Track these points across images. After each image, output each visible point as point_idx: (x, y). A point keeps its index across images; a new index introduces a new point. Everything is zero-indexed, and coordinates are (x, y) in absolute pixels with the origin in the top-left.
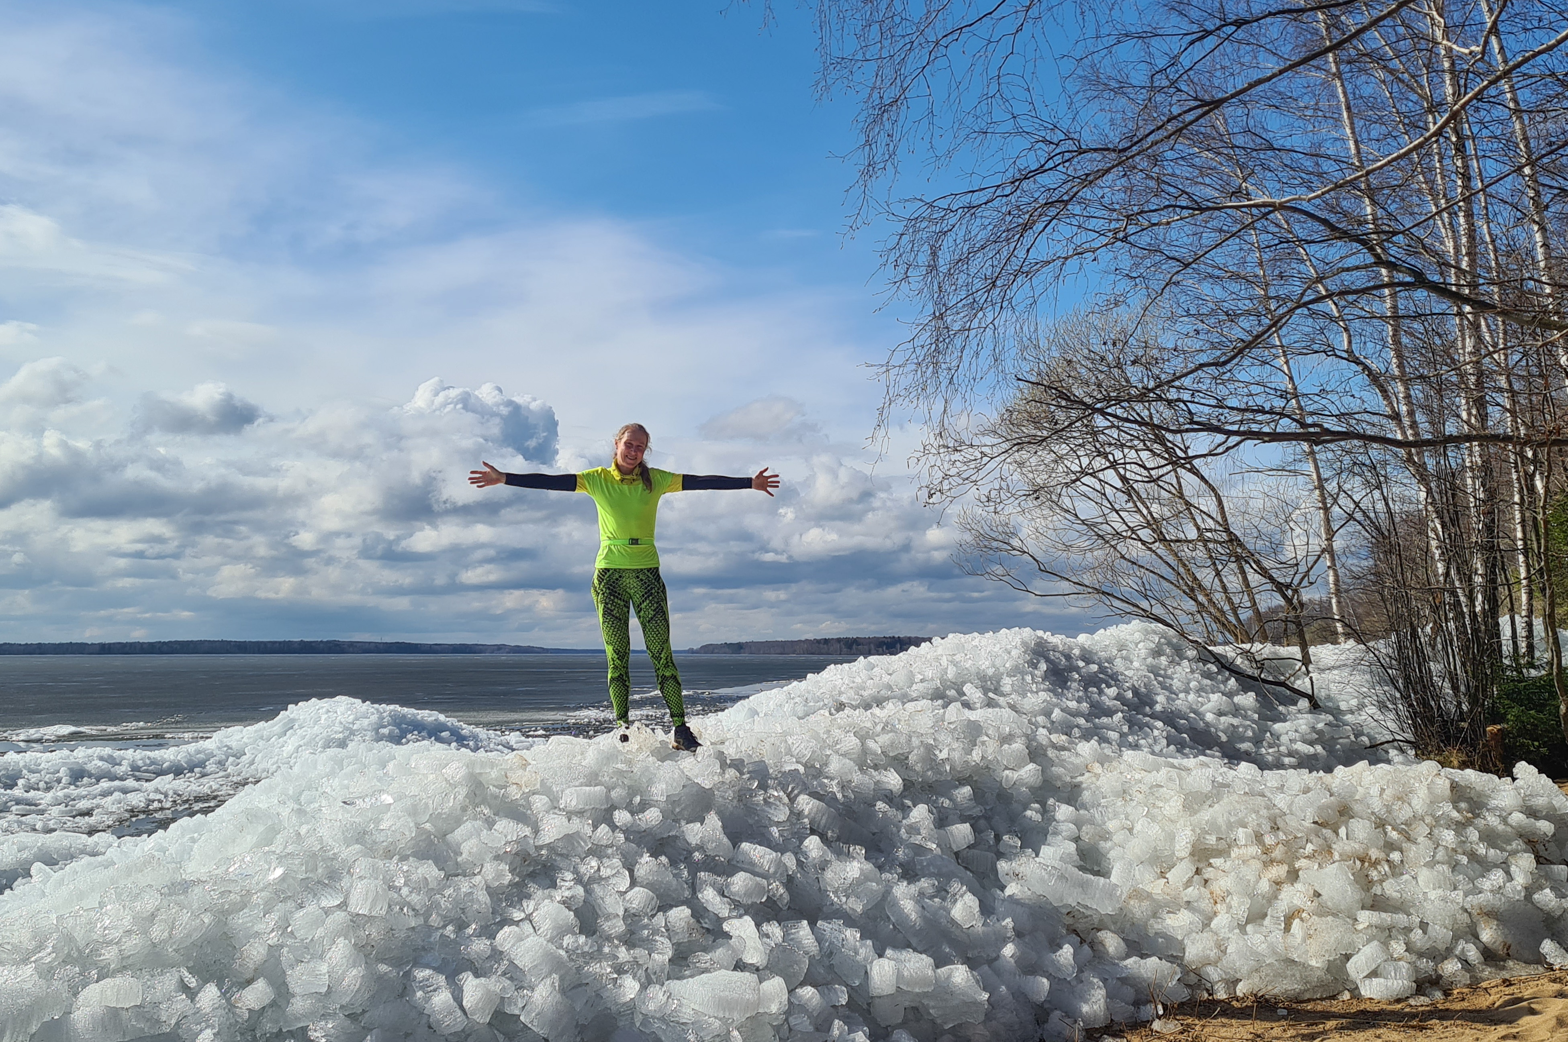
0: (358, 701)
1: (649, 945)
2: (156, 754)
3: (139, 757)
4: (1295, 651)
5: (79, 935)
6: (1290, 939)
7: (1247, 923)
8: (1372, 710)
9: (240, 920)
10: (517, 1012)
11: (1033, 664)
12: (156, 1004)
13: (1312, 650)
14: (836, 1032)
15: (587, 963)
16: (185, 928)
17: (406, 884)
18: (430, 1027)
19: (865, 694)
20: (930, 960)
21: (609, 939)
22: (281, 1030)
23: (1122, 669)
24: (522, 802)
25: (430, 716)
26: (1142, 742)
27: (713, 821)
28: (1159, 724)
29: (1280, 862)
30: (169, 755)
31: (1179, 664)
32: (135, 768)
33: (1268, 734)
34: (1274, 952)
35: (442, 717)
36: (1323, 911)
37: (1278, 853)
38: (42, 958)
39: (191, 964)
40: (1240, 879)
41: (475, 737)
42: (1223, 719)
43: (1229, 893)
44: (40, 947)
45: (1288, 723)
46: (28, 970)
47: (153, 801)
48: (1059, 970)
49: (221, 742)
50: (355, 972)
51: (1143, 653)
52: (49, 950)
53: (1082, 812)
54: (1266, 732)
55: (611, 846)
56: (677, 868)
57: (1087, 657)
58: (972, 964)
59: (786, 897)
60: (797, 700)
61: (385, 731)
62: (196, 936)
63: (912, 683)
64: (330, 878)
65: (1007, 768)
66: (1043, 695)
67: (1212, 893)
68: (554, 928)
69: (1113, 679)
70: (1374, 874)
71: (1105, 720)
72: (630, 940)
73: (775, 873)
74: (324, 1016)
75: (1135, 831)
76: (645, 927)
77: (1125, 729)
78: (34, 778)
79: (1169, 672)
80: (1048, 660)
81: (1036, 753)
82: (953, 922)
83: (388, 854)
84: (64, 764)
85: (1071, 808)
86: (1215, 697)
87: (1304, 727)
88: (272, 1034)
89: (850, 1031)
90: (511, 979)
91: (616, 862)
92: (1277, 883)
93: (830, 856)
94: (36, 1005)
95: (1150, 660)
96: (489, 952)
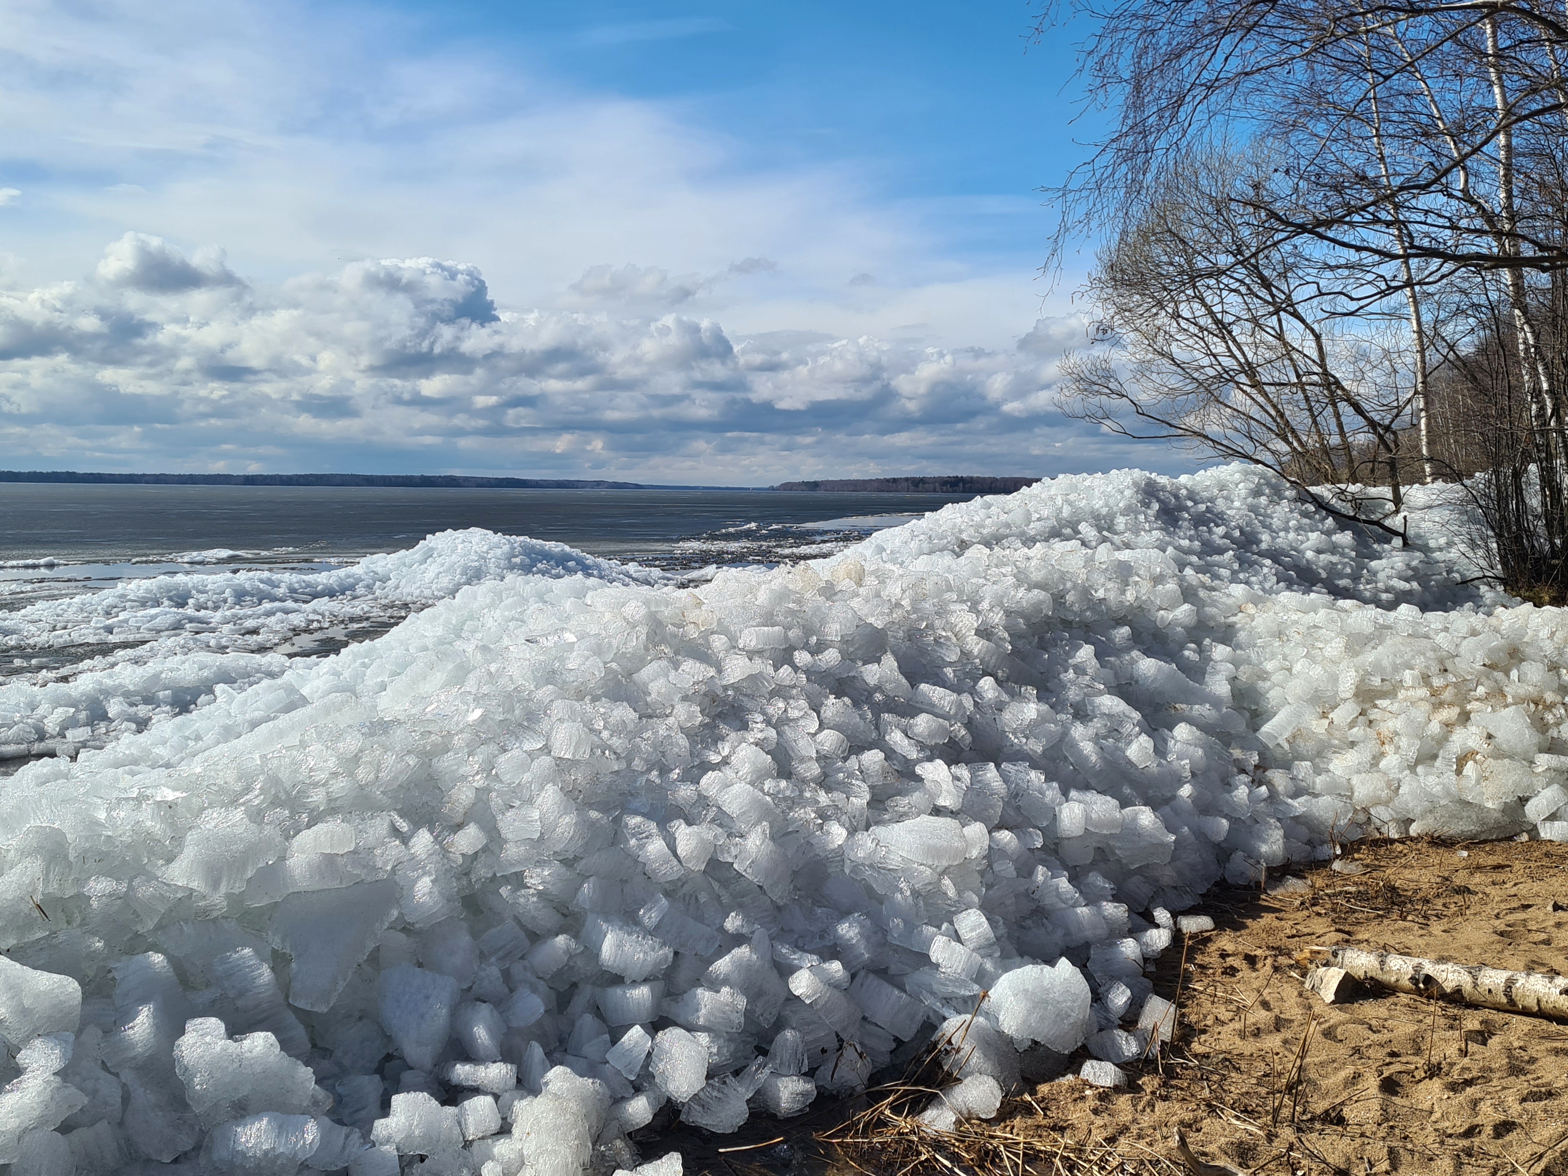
0: (490, 532)
1: (846, 788)
2: (310, 578)
3: (295, 580)
4: (1385, 491)
5: (284, 775)
6: (1463, 782)
7: (1416, 764)
8: (1463, 547)
9: (445, 763)
10: (730, 860)
11: (1145, 503)
12: (371, 850)
13: (1403, 490)
14: (1040, 878)
15: (791, 809)
16: (391, 771)
17: (605, 728)
18: (645, 874)
19: (985, 532)
20: (1115, 802)
21: (804, 781)
22: (495, 874)
23: (1224, 509)
24: (701, 641)
25: (557, 547)
26: (1253, 579)
27: (889, 662)
28: (1268, 562)
29: (1451, 704)
30: (322, 579)
31: (1278, 504)
32: (293, 590)
33: (1365, 571)
34: (1449, 794)
35: (567, 548)
36: (1498, 754)
37: (1447, 695)
38: (251, 800)
39: (399, 806)
40: (1410, 721)
41: (598, 567)
42: (1322, 557)
43: (1396, 733)
44: (248, 789)
45: (1384, 561)
46: (238, 814)
47: (313, 621)
48: (1235, 810)
49: (368, 567)
50: (567, 819)
51: (1243, 492)
52: (257, 792)
53: (1238, 652)
54: (1363, 569)
55: (794, 686)
56: (860, 709)
57: (1192, 496)
58: (1154, 804)
59: (969, 739)
60: (922, 537)
61: (517, 560)
62: (403, 778)
63: (1029, 522)
64: (528, 720)
65: (1161, 609)
66: (1157, 534)
67: (1379, 734)
68: (753, 772)
69: (1220, 519)
70: (1550, 718)
71: (1216, 558)
72: (825, 782)
73: (956, 714)
74: (540, 863)
75: (1294, 671)
76: (840, 770)
77: (1236, 566)
78: (202, 598)
79: (1269, 512)
80: (1159, 500)
81: (1188, 594)
82: (1129, 762)
83: (580, 696)
84: (229, 586)
85: (1228, 649)
86: (1314, 536)
87: (1400, 564)
88: (486, 878)
89: (1053, 877)
90: (721, 825)
91: (803, 703)
92: (1447, 725)
93: (1005, 697)
94: (251, 852)
95: (1250, 500)
96: (696, 797)
